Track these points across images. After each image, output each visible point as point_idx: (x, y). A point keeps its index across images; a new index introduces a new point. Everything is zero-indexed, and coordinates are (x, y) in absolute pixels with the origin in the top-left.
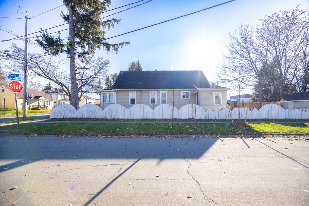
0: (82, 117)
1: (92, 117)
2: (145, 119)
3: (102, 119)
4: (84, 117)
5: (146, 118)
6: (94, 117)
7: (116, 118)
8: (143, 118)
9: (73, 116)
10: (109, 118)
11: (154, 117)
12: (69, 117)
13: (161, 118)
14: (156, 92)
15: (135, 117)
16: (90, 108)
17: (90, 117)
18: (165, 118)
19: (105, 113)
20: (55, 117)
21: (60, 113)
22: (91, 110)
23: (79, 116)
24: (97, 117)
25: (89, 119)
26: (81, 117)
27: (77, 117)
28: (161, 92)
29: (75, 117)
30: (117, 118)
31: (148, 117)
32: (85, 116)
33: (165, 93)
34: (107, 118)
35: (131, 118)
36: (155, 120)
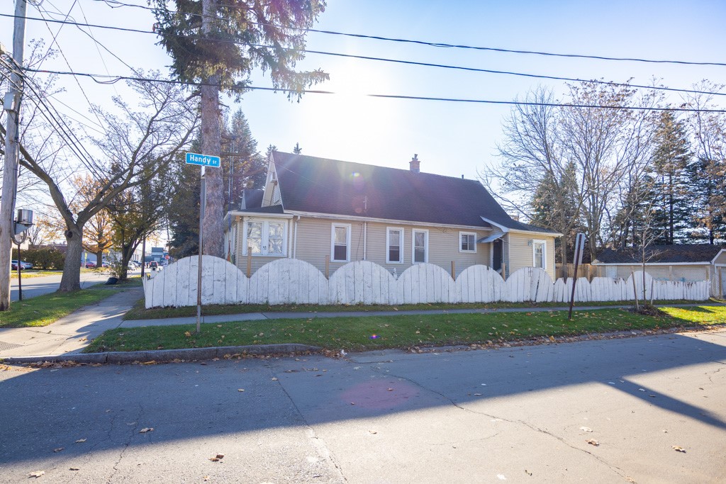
0: (267, 302)
1: (299, 301)
2: (438, 304)
3: (327, 306)
4: (272, 301)
5: (439, 301)
6: (306, 302)
7: (369, 301)
8: (433, 301)
9: (234, 299)
10: (348, 304)
11: (458, 300)
12: (223, 302)
13: (472, 300)
14: (402, 230)
15: (414, 299)
16: (288, 271)
17: (293, 300)
18: (480, 301)
19: (335, 290)
20: (168, 302)
21: (185, 287)
22: (292, 279)
23: (257, 297)
24: (313, 300)
25: (288, 307)
26: (265, 301)
27: (252, 301)
28: (414, 230)
29: (244, 301)
30: (370, 303)
31: (445, 300)
32: (275, 299)
33: (423, 234)
34: (343, 302)
35: (407, 302)
36: (460, 305)
